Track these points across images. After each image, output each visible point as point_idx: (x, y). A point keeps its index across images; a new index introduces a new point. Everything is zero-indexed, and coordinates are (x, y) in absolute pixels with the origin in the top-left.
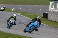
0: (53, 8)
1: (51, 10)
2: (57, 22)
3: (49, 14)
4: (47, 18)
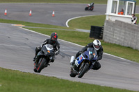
0: (117, 15)
1: (110, 18)
2: (132, 48)
3: (105, 29)
4: (101, 38)
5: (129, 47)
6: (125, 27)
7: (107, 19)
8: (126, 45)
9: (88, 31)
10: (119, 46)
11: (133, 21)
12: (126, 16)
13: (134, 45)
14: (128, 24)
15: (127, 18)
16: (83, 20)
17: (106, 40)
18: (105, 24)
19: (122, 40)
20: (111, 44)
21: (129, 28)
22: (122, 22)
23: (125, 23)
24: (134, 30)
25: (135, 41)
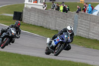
1: (28, 5)
2: (43, 27)
3: (24, 13)
4: (21, 20)
5: (41, 27)
6: (38, 12)
7: (25, 6)
8: (39, 25)
9: (12, 15)
10: (34, 25)
11: (44, 7)
12: (39, 4)
13: (45, 25)
14: (40, 10)
15: (40, 6)
16: (8, 7)
17: (24, 21)
18: (24, 10)
19: (36, 21)
20: (28, 24)
21: (41, 13)
22: (36, 8)
23: (38, 9)
24: (45, 14)
25: (46, 22)
